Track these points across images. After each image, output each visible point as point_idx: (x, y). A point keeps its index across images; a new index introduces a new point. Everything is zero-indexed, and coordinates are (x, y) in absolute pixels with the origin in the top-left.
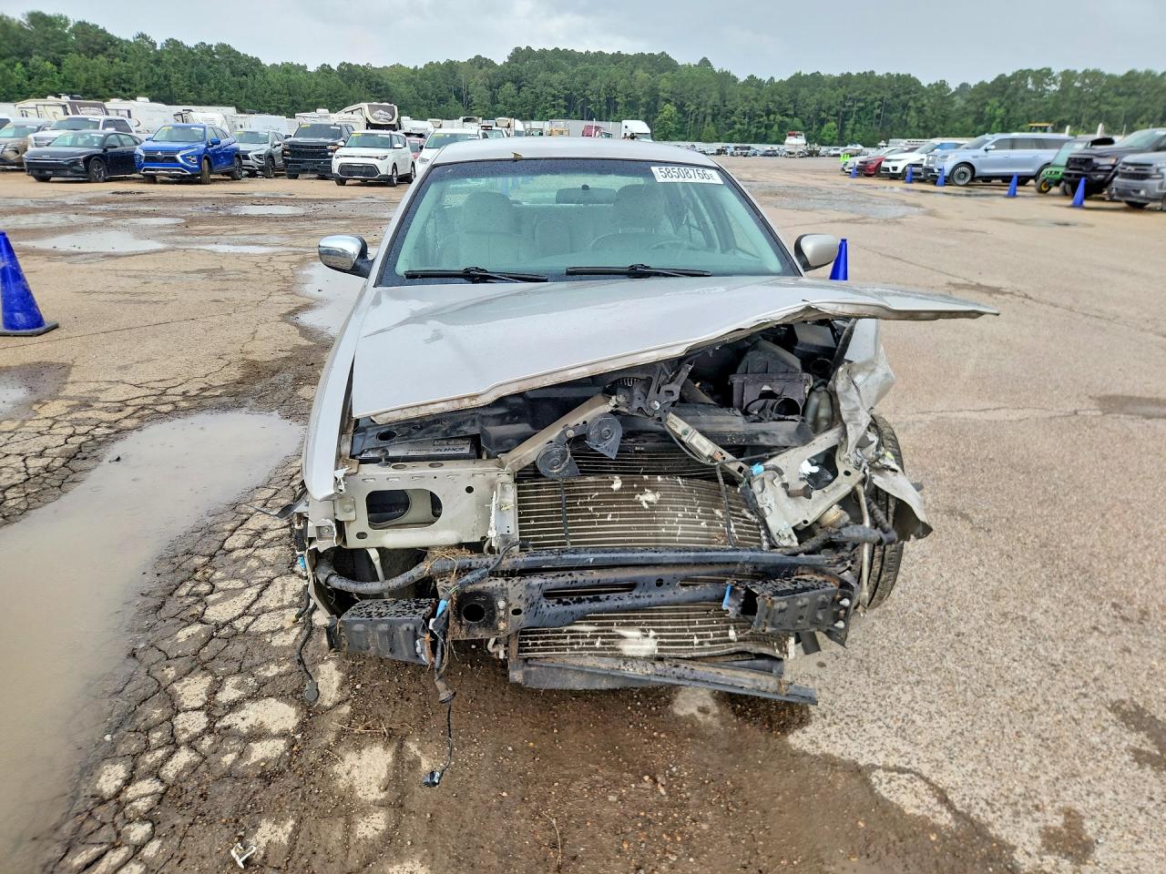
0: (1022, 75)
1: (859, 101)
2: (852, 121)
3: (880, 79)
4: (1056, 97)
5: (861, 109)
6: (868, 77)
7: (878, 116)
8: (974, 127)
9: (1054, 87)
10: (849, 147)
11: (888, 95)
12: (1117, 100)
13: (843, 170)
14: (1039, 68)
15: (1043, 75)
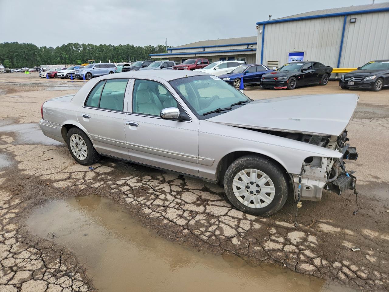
0: (70, 45)
1: (15, 52)
2: (15, 59)
3: (21, 45)
4: (83, 52)
5: (17, 55)
6: (16, 44)
7: (25, 58)
8: (61, 61)
9: (81, 49)
10: (22, 69)
11: (26, 51)
12: (100, 53)
13: (40, 76)
14: (75, 43)
15: (76, 45)
